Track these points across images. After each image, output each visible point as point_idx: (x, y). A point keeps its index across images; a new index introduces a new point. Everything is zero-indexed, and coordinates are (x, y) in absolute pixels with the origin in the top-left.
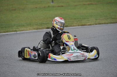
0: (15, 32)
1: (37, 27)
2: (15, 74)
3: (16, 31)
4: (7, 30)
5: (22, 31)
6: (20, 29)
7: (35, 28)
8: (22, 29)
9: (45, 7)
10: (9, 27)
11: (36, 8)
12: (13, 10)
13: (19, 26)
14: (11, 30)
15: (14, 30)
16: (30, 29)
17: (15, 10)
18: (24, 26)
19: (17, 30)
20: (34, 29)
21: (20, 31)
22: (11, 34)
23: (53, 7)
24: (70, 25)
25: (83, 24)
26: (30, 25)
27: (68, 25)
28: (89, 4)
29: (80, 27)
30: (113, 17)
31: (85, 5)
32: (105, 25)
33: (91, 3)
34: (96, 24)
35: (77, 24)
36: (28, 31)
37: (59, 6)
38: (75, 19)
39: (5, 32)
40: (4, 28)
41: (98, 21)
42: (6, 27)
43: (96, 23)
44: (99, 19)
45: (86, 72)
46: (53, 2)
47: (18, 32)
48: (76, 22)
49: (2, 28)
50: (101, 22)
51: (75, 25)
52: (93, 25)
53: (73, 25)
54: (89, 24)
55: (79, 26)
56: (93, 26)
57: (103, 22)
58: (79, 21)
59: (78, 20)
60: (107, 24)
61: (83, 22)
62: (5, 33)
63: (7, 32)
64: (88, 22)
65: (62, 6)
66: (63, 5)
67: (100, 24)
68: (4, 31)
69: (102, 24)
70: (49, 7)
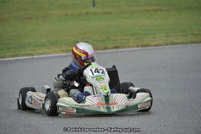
0: (31, 57)
1: (67, 48)
3: (32, 55)
4: (16, 53)
5: (42, 54)
6: (39, 51)
8: (42, 51)
9: (80, 14)
10: (20, 48)
11: (66, 15)
12: (27, 18)
13: (38, 46)
14: (23, 52)
15: (29, 52)
16: (55, 51)
17: (30, 18)
18: (45, 46)
19: (33, 52)
20: (63, 51)
21: (39, 54)
22: (23, 59)
23: (95, 14)
24: (123, 45)
25: (146, 43)
26: (56, 44)
27: (120, 46)
28: (155, 10)
29: (140, 48)
30: (196, 32)
31: (147, 11)
33: (159, 8)
34: (167, 45)
35: (135, 44)
36: (52, 55)
37: (104, 13)
38: (132, 35)
39: (13, 57)
40: (12, 50)
42: (14, 48)
43: (168, 42)
44: (172, 36)
45: (150, 127)
46: (94, 5)
47: (35, 57)
48: (133, 41)
49: (8, 48)
50: (175, 41)
51: (131, 45)
52: (162, 45)
54: (155, 43)
55: (138, 46)
56: (161, 47)
57: (179, 41)
58: (138, 38)
59: (136, 37)
60: (186, 43)
61: (146, 41)
63: (17, 56)
64: (154, 41)
65: (110, 13)
66: (111, 10)
67: (174, 44)
68: (12, 54)
69: (178, 44)
70: (87, 13)
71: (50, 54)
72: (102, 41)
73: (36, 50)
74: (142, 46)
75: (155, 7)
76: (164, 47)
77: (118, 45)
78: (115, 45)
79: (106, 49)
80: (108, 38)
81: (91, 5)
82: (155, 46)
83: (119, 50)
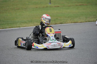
0: (19, 28)
2: (18, 62)
3: (20, 27)
4: (12, 26)
5: (24, 27)
6: (23, 25)
7: (35, 24)
8: (25, 25)
9: (43, 7)
10: (14, 23)
11: (37, 7)
13: (22, 23)
14: (15, 26)
15: (18, 26)
16: (31, 25)
17: (19, 9)
18: (26, 22)
19: (20, 26)
21: (23, 27)
22: (15, 29)
23: (51, 7)
24: (64, 22)
25: (76, 21)
26: (31, 22)
27: (63, 22)
28: (80, 5)
29: (73, 24)
31: (77, 5)
32: (94, 22)
33: (82, 4)
34: (86, 22)
35: (71, 22)
37: (55, 7)
38: (69, 17)
40: (10, 24)
41: (88, 19)
42: (11, 24)
43: (86, 21)
44: (89, 18)
46: (50, 3)
47: (21, 28)
48: (69, 20)
49: (8, 24)
50: (90, 20)
51: (68, 22)
52: (84, 22)
53: (67, 22)
54: (80, 21)
55: (72, 23)
56: (83, 23)
57: (92, 20)
58: (72, 19)
59: (71, 18)
61: (76, 20)
62: (10, 28)
63: (12, 27)
65: (58, 6)
67: (90, 21)
68: (10, 26)
69: (91, 21)
70: (47, 7)
71: (28, 27)
72: (54, 20)
73: (21, 25)
74: (74, 23)
75: (80, 4)
76: (85, 23)
77: (62, 22)
78: (60, 22)
79: (56, 24)
80: (57, 18)
81: (49, 2)
82: (80, 22)
83: (62, 25)
